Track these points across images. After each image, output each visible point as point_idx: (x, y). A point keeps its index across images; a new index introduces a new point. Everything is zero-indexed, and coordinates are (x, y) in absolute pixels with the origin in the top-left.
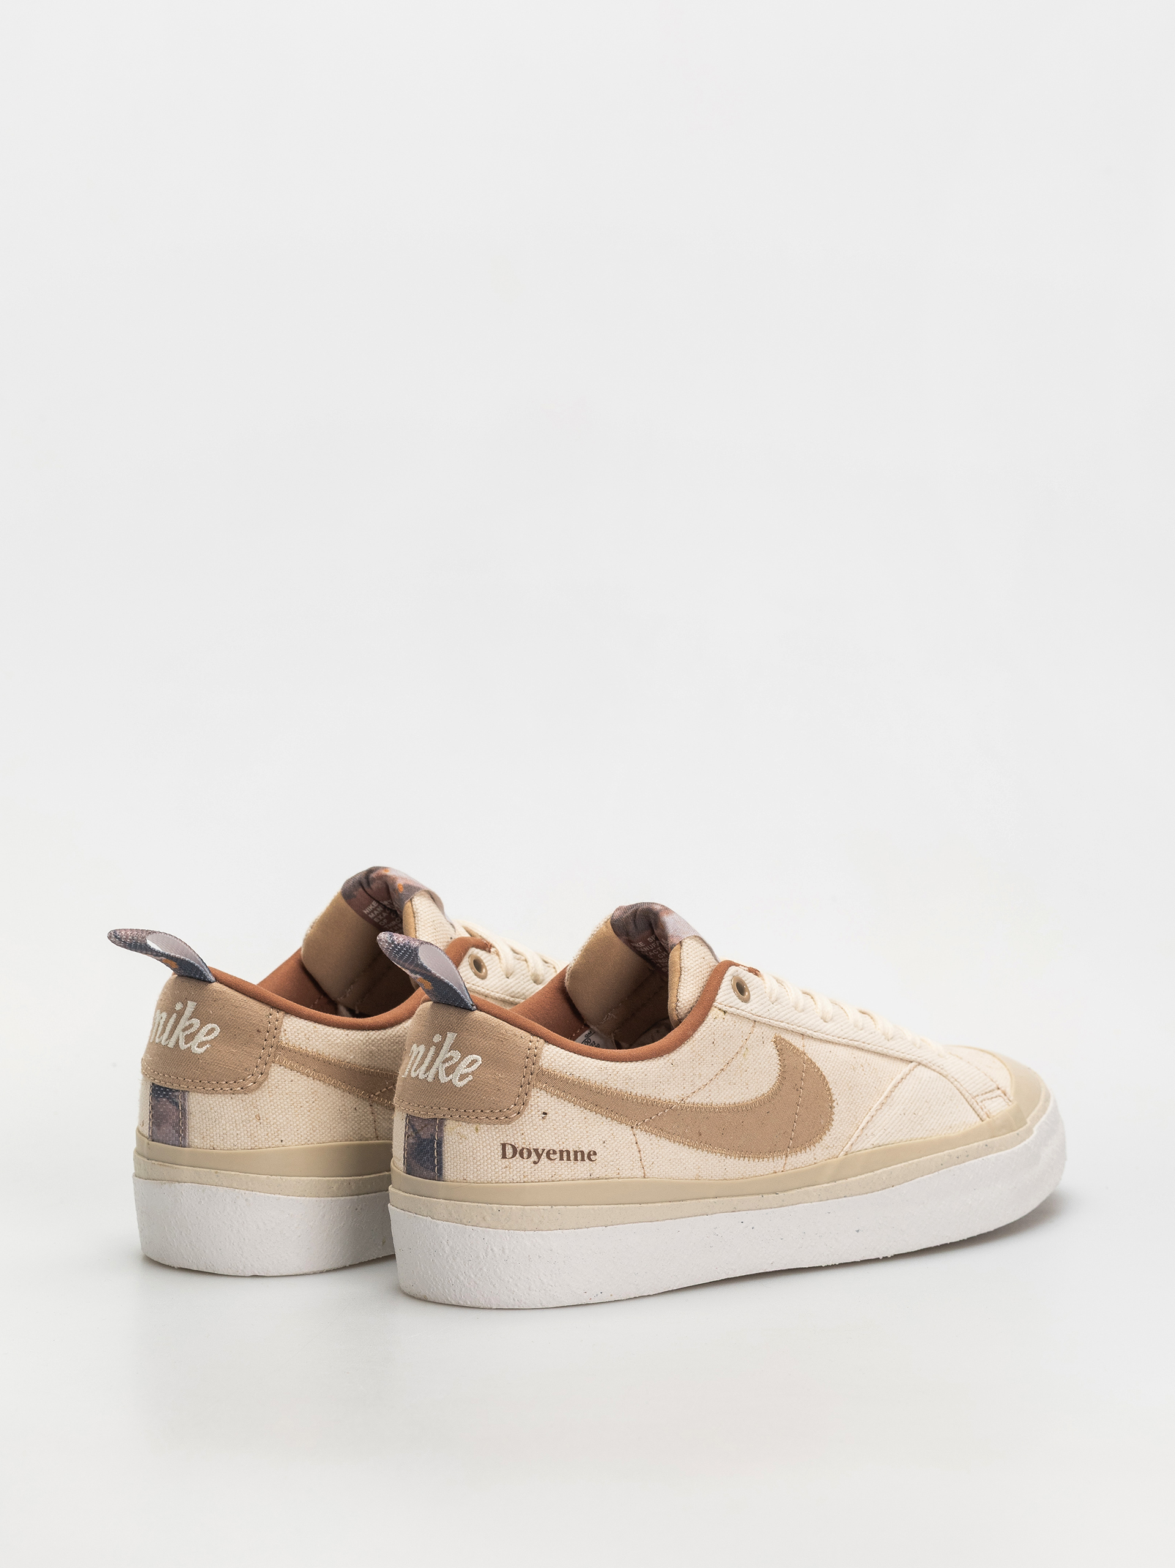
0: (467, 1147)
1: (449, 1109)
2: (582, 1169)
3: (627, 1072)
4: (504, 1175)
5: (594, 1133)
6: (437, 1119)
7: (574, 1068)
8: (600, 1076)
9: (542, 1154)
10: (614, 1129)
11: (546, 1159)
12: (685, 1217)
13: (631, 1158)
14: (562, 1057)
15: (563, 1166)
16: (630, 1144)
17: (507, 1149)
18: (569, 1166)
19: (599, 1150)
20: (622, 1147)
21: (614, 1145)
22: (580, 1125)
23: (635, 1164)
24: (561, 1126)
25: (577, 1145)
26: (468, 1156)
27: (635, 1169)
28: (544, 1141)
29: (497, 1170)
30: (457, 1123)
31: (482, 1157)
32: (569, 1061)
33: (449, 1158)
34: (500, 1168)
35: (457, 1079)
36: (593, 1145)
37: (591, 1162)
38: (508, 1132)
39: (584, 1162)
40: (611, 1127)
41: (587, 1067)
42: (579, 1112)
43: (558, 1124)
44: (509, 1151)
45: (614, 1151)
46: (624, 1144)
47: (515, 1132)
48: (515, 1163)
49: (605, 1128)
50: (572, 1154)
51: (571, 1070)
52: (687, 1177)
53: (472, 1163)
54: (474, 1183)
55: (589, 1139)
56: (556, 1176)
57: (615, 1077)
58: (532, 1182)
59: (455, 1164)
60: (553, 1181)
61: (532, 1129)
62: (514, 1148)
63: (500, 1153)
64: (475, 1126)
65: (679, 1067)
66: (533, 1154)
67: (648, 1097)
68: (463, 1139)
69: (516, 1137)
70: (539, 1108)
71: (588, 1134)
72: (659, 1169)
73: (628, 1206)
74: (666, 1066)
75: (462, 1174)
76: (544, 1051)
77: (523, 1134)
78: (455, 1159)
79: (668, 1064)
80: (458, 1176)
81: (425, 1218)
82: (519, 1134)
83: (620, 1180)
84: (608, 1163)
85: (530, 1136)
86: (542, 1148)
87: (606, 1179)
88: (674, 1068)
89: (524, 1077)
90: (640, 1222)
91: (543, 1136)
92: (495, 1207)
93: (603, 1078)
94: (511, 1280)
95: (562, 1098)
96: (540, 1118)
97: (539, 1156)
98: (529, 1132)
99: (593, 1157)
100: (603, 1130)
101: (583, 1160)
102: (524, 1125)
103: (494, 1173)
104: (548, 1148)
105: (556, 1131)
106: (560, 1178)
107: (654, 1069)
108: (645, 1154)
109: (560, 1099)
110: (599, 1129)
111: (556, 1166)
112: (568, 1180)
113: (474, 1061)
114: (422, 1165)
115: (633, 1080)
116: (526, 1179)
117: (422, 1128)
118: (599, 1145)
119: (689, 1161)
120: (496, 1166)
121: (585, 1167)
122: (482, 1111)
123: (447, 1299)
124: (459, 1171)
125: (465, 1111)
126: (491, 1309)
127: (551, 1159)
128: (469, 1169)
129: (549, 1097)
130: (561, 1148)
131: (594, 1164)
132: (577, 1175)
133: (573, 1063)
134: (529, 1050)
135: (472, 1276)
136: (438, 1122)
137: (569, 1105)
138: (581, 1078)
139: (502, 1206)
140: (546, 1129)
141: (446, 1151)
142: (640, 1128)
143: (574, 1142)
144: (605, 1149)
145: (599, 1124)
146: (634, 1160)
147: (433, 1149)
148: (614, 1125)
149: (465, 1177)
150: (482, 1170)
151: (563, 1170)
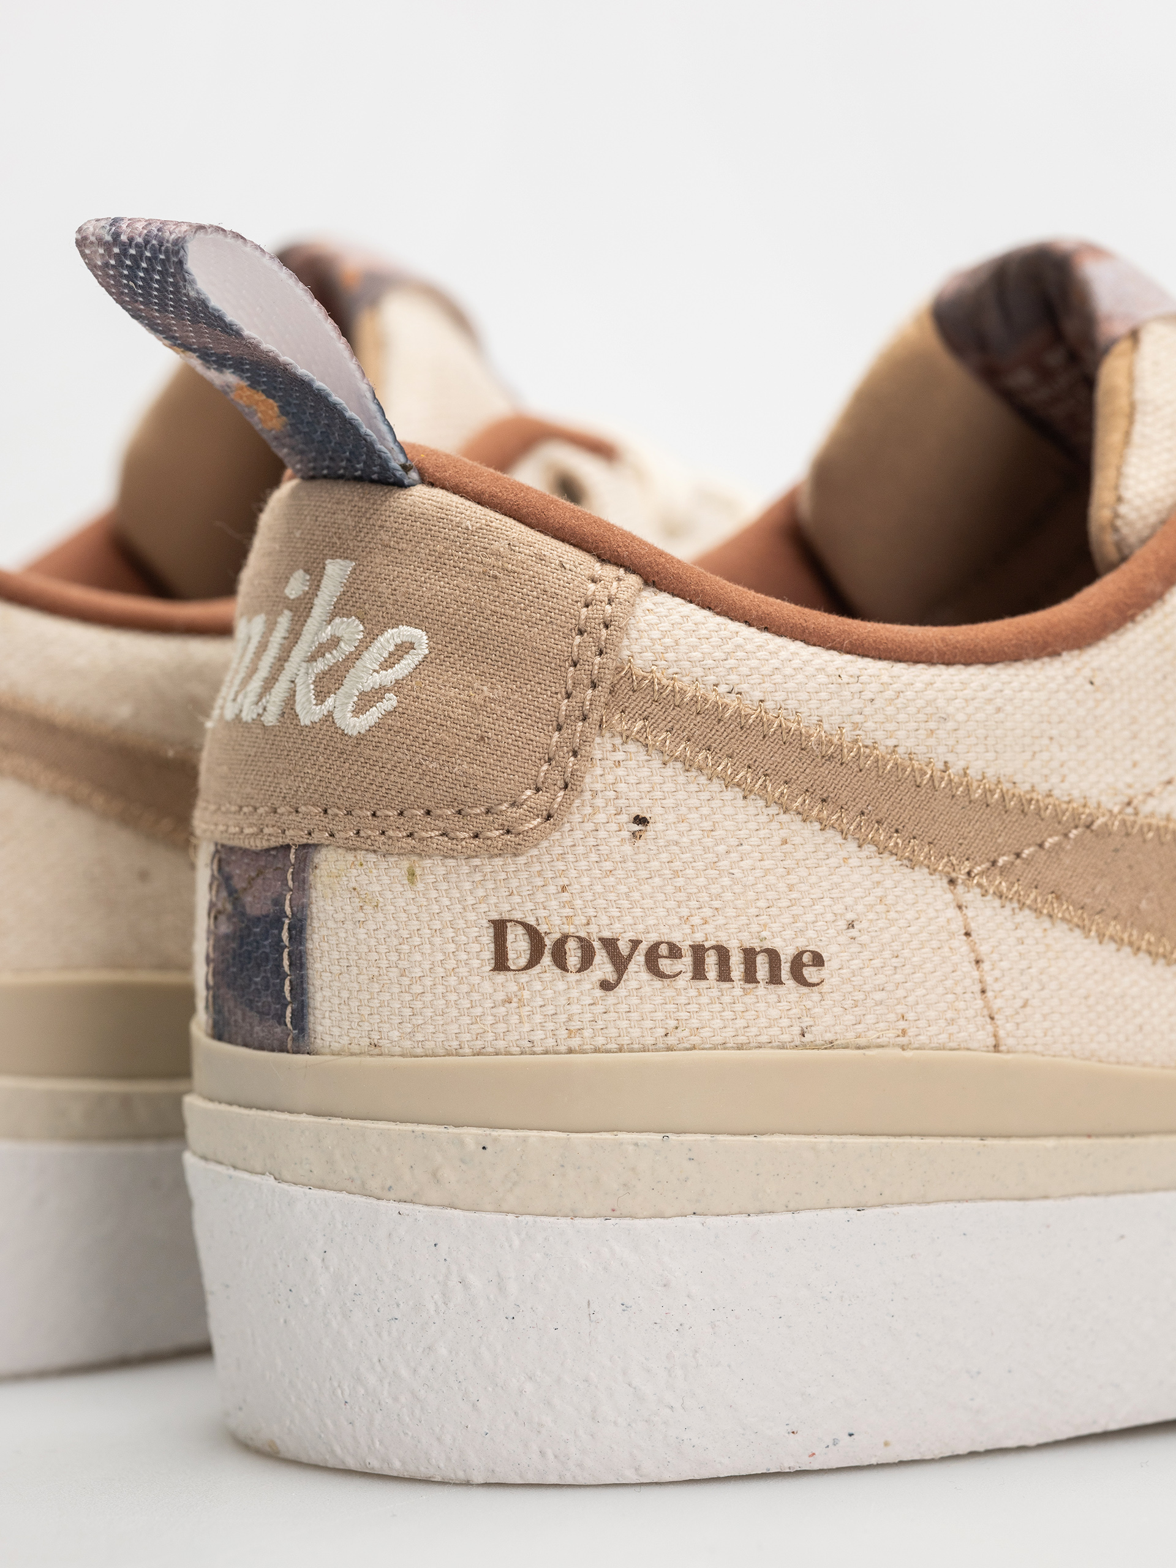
0: (381, 934)
1: (325, 811)
2: (774, 1013)
3: (930, 694)
4: (501, 1027)
5: (816, 893)
6: (288, 847)
7: (744, 670)
8: (835, 702)
9: (630, 956)
10: (888, 883)
11: (645, 976)
12: (1142, 1191)
13: (949, 983)
14: (703, 632)
15: (704, 1000)
16: (944, 936)
17: (510, 937)
18: (727, 999)
19: (834, 948)
20: (915, 944)
21: (886, 937)
22: (767, 864)
23: (961, 1005)
24: (700, 865)
25: (755, 928)
26: (384, 964)
27: (962, 1022)
28: (638, 912)
29: (478, 1011)
30: (350, 857)
31: (427, 966)
32: (728, 647)
33: (326, 976)
34: (489, 1004)
35: (350, 708)
36: (811, 933)
37: (805, 990)
38: (514, 883)
39: (781, 990)
40: (877, 877)
41: (788, 671)
42: (763, 818)
43: (687, 856)
44: (518, 945)
45: (887, 954)
46: (924, 936)
47: (539, 882)
48: (537, 986)
49: (856, 877)
50: (736, 962)
51: (733, 678)
52: (1148, 1058)
53: (396, 989)
54: (402, 1055)
55: (796, 910)
56: (680, 1034)
57: (890, 710)
58: (597, 1050)
59: (345, 994)
60: (669, 1049)
61: (596, 872)
62: (535, 937)
63: (488, 954)
64: (405, 864)
65: (1117, 695)
66: (601, 957)
67: (1006, 786)
68: (368, 909)
69: (540, 897)
70: (622, 802)
71: (794, 895)
72: (1047, 1024)
73: (937, 1141)
74: (1070, 687)
75: (366, 1026)
76: (639, 612)
77: (564, 889)
78: (345, 978)
79: (1079, 680)
80: (353, 1033)
81: (256, 1179)
82: (552, 889)
83: (908, 1054)
84: (867, 994)
85: (589, 896)
86: (631, 935)
87: (859, 1048)
88: (1099, 696)
89: (568, 696)
90: (983, 1199)
91: (636, 895)
92: (471, 1135)
93: (847, 709)
94: (529, 1387)
95: (700, 769)
96: (626, 834)
97: (620, 964)
98: (586, 880)
99: (810, 973)
100: (846, 885)
101: (775, 979)
102: (570, 858)
103: (466, 1020)
104: (653, 938)
105: (680, 882)
106: (695, 1040)
107: (1026, 694)
108: (997, 973)
109: (693, 773)
110: (836, 879)
111: (682, 1000)
112: (724, 1046)
113: (404, 648)
114: (250, 1004)
115: (950, 725)
116: (575, 1042)
117: (251, 881)
118: (832, 932)
119: (1155, 1005)
120: (476, 996)
121: (784, 1005)
122: (428, 813)
123: (332, 1452)
124: (355, 1018)
125: (374, 815)
126: (467, 1484)
127: (660, 975)
128: (386, 1011)
129: (656, 763)
130: (699, 938)
131: (816, 997)
132: (753, 1031)
133: (740, 654)
134: (587, 606)
135: (404, 1372)
136: (292, 856)
137: (729, 794)
138: (769, 705)
139: (495, 1133)
140: (643, 874)
141: (317, 954)
142: (979, 885)
143: (743, 920)
144: (855, 948)
145: (833, 861)
146: (959, 990)
147: (278, 947)
148: (887, 869)
149: (375, 1036)
150: (429, 1012)
151: (706, 1015)
